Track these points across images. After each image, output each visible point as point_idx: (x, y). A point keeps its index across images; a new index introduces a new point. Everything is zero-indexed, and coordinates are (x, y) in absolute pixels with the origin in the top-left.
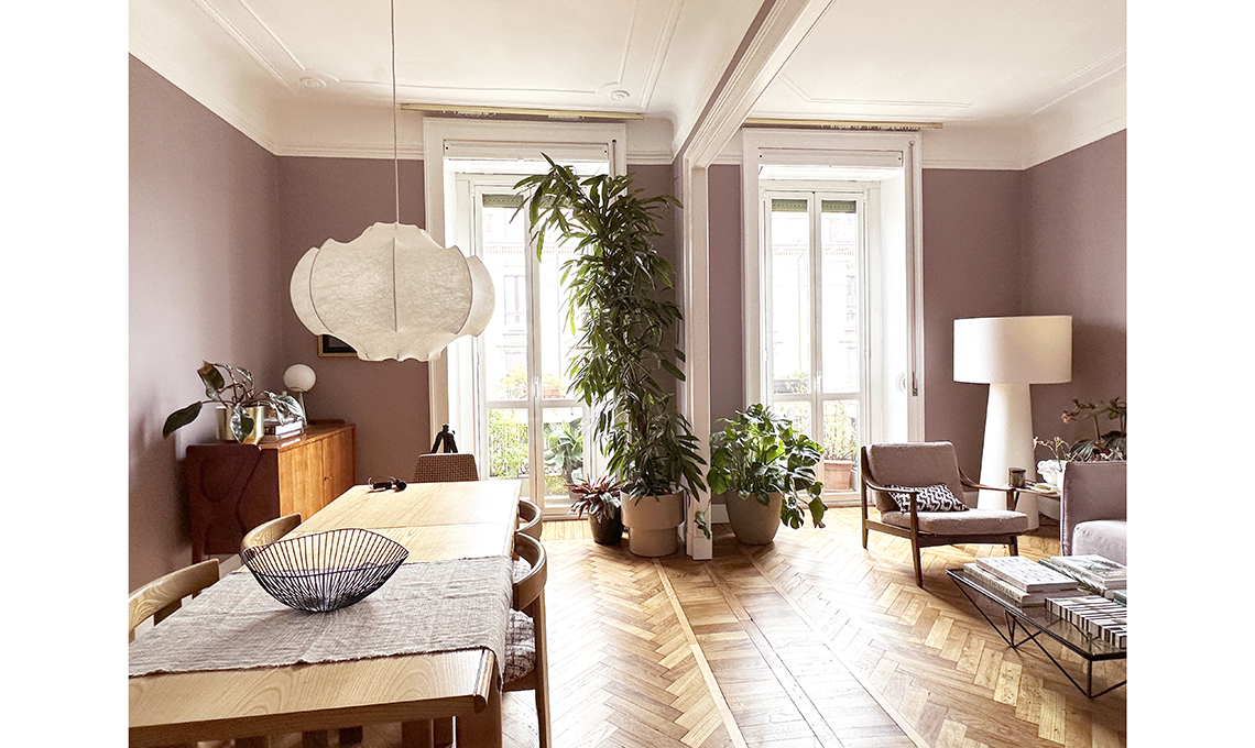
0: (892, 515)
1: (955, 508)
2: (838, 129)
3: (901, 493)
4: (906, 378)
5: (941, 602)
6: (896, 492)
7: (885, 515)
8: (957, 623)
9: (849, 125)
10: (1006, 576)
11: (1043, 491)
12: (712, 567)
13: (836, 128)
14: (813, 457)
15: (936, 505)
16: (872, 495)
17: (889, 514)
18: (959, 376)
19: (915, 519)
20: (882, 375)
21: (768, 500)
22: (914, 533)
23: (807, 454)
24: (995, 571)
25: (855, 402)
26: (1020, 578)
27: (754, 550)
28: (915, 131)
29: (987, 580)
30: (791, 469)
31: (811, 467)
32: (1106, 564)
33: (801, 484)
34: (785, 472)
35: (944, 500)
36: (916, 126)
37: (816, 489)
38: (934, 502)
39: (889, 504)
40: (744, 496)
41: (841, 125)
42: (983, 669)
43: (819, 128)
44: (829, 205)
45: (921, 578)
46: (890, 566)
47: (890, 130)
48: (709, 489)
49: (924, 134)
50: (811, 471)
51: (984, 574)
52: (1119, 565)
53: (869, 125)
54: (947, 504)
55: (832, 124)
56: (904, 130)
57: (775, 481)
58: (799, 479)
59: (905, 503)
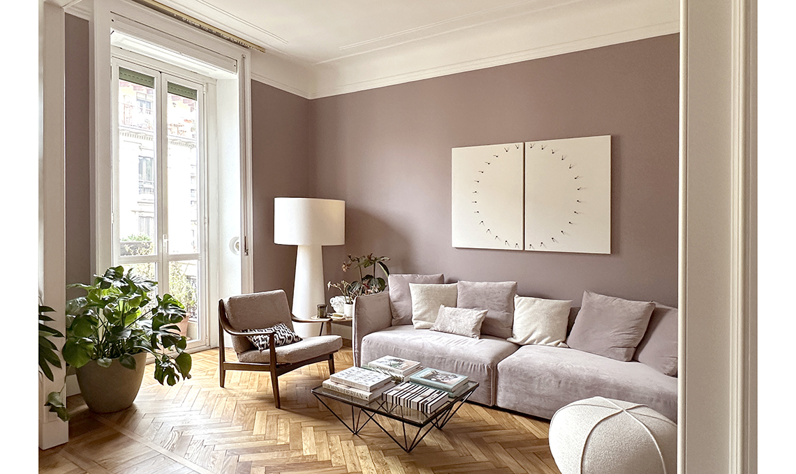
0: (250, 355)
1: (295, 339)
2: (188, 23)
3: (258, 335)
4: (239, 241)
5: (297, 416)
6: (253, 335)
7: (244, 355)
8: (316, 429)
9: (198, 24)
10: (355, 384)
11: (339, 318)
12: (71, 452)
13: (186, 22)
14: (180, 314)
15: (283, 340)
16: (229, 340)
17: (247, 354)
18: (279, 240)
19: (273, 354)
20: (218, 239)
21: (133, 362)
22: (273, 366)
23: (173, 312)
24: (346, 381)
25: (195, 262)
26: (362, 382)
27: (116, 417)
28: (247, 47)
29: (341, 390)
30: (155, 327)
31: (176, 324)
32: (395, 360)
33: (167, 341)
34: (151, 332)
35: (287, 335)
36: (248, 45)
37: (182, 344)
38: (281, 338)
39: (246, 345)
40: (106, 364)
41: (190, 20)
42: (348, 458)
43: (172, 15)
44: (174, 89)
45: (278, 401)
46: (248, 398)
47: (229, 40)
48: (63, 364)
49: (253, 53)
50: (176, 328)
51: (339, 386)
52: (402, 360)
53: (215, 31)
54: (289, 338)
55: (185, 18)
56: (238, 44)
57: (139, 342)
58: (166, 336)
59: (261, 343)
